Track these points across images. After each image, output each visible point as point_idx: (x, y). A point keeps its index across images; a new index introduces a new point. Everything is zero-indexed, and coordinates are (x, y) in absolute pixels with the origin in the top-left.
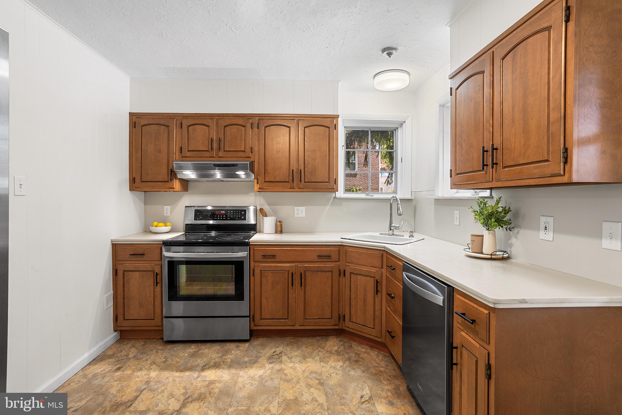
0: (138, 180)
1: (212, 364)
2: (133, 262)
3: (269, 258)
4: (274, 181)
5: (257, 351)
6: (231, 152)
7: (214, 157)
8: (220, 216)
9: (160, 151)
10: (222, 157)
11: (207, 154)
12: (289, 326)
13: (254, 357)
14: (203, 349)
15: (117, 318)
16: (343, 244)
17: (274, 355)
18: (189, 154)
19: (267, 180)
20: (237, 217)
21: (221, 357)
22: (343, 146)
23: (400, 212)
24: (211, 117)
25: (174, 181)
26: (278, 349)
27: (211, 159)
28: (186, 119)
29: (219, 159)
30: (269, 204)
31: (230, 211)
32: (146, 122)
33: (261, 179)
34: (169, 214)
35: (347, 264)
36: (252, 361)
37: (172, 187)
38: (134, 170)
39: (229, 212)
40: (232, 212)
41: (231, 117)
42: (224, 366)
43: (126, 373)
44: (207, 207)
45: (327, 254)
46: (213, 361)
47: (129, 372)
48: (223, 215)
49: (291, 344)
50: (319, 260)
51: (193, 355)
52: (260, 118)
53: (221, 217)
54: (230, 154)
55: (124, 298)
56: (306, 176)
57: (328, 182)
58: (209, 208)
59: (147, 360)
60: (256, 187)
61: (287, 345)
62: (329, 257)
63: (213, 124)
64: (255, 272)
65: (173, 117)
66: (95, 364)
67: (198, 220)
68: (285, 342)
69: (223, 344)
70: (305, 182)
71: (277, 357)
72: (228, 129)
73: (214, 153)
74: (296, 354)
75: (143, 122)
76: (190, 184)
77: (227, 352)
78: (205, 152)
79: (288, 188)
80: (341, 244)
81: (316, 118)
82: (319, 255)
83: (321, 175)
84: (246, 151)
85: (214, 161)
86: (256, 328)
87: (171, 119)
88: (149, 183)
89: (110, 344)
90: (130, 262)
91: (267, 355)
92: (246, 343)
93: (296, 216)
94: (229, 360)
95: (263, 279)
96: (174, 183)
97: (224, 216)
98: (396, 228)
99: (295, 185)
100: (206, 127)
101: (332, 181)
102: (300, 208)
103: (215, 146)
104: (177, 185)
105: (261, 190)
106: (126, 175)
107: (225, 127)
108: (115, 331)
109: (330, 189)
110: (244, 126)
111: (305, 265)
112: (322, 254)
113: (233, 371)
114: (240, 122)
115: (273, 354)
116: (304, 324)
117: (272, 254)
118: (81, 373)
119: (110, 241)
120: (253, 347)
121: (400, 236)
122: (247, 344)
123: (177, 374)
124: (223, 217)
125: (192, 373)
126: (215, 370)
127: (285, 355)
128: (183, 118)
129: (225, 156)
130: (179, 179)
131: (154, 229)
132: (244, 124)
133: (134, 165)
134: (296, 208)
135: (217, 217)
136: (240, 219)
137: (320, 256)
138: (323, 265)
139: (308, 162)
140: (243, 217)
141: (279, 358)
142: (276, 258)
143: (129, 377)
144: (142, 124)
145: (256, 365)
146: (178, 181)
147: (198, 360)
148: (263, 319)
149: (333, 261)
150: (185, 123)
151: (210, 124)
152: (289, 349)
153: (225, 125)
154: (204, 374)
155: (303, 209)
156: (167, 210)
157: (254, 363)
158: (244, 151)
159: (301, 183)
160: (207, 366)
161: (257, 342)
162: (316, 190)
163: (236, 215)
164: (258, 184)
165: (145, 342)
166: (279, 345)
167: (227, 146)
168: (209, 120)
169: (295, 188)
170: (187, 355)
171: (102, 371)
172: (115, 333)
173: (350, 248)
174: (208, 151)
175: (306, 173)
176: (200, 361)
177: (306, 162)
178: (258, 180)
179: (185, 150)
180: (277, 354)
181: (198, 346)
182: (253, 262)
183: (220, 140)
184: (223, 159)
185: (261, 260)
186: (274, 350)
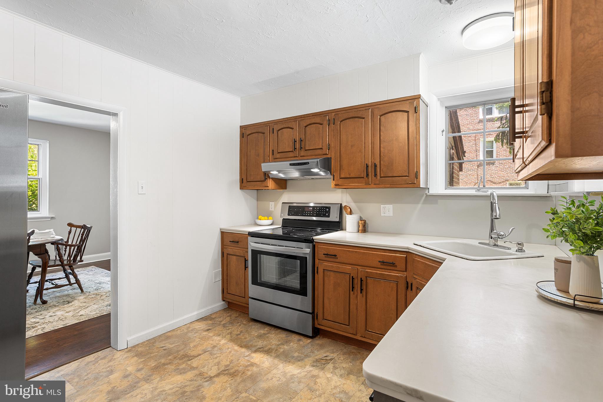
0: (245, 181)
1: (266, 349)
2: (232, 248)
3: (331, 258)
4: (349, 177)
5: (312, 350)
6: (311, 151)
7: (297, 157)
8: (308, 212)
9: (258, 155)
10: (304, 156)
11: (291, 154)
12: (350, 333)
13: (304, 355)
14: (271, 333)
15: (223, 290)
16: (410, 251)
17: (323, 360)
18: (278, 156)
19: (342, 176)
20: (322, 214)
21: (278, 345)
22: (443, 131)
23: (495, 214)
24: (295, 120)
25: (268, 180)
26: (332, 355)
27: (295, 158)
28: (276, 125)
29: (301, 158)
30: (355, 202)
31: (317, 208)
32: (250, 132)
33: (337, 176)
34: (273, 210)
35: (415, 276)
36: (299, 358)
37: (267, 186)
38: (243, 172)
39: (315, 208)
40: (318, 208)
41: (311, 117)
42: (273, 354)
43: (209, 334)
44: (310, 204)
45: (391, 261)
46: (270, 346)
47: (211, 334)
48: (310, 212)
49: (350, 353)
50: (382, 267)
51: (260, 337)
52: (336, 113)
53: (309, 214)
54: (309, 153)
55: (227, 276)
56: (382, 170)
57: (407, 176)
58: (312, 205)
59: (229, 329)
60: (333, 183)
61: (344, 354)
62: (393, 264)
63: (296, 126)
64: (319, 270)
65: (268, 125)
66: (199, 322)
67: (290, 215)
68: (345, 350)
69: (290, 334)
70: (381, 177)
71: (324, 362)
72: (307, 128)
73: (297, 153)
74: (344, 366)
75: (248, 132)
76: (289, 183)
77: (287, 342)
78: (290, 153)
79: (363, 184)
80: (407, 250)
81: (393, 103)
82: (381, 260)
83: (400, 167)
84: (323, 148)
85: (297, 160)
86: (319, 327)
87: (266, 126)
88: (252, 183)
89: (218, 309)
90: (231, 247)
91: (316, 357)
92: (310, 339)
93: (382, 215)
94: (282, 350)
95: (326, 278)
96: (268, 182)
97: (312, 213)
98: (500, 237)
99: (370, 180)
100: (291, 129)
101: (412, 175)
102: (387, 206)
103: (298, 146)
104: (271, 184)
105: (337, 187)
106: (237, 177)
107: (306, 127)
108: (224, 301)
109: (410, 184)
110: (321, 124)
111: (367, 270)
112: (385, 261)
113: (276, 361)
114: (318, 120)
115: (323, 358)
116: (366, 336)
117: (334, 254)
118: (188, 325)
119: (219, 230)
120: (312, 345)
121: (504, 247)
122: (309, 341)
123: (236, 348)
124: (310, 213)
125: (246, 351)
126: (264, 355)
127: (333, 363)
128: (274, 124)
129: (306, 155)
130: (272, 178)
131: (259, 221)
132: (321, 122)
133: (243, 168)
134: (382, 206)
135: (306, 213)
136: (324, 216)
137: (383, 263)
138: (387, 273)
139: (383, 155)
140: (327, 214)
141: (324, 364)
142: (337, 259)
143: (209, 338)
144: (247, 134)
145: (299, 363)
146: (271, 180)
147: (260, 342)
148: (325, 319)
149: (398, 269)
150: (276, 128)
151: (294, 127)
152: (342, 359)
153: (305, 125)
154: (254, 355)
155: (390, 207)
156: (271, 205)
157: (299, 361)
158: (321, 149)
159: (376, 178)
160: (262, 349)
161: (318, 341)
162: (393, 185)
163: (321, 212)
164: (334, 180)
165: (239, 315)
166: (338, 350)
167: (308, 145)
168: (293, 123)
169: (370, 184)
170: (256, 334)
171: (199, 328)
172: (223, 302)
173: (417, 257)
174: (292, 151)
175: (382, 167)
176: (260, 343)
177: (382, 154)
178: (334, 177)
179: (275, 152)
180: (326, 359)
181: (270, 329)
182: (317, 259)
183: (301, 141)
184: (305, 158)
185: (323, 259)
186: (328, 354)
